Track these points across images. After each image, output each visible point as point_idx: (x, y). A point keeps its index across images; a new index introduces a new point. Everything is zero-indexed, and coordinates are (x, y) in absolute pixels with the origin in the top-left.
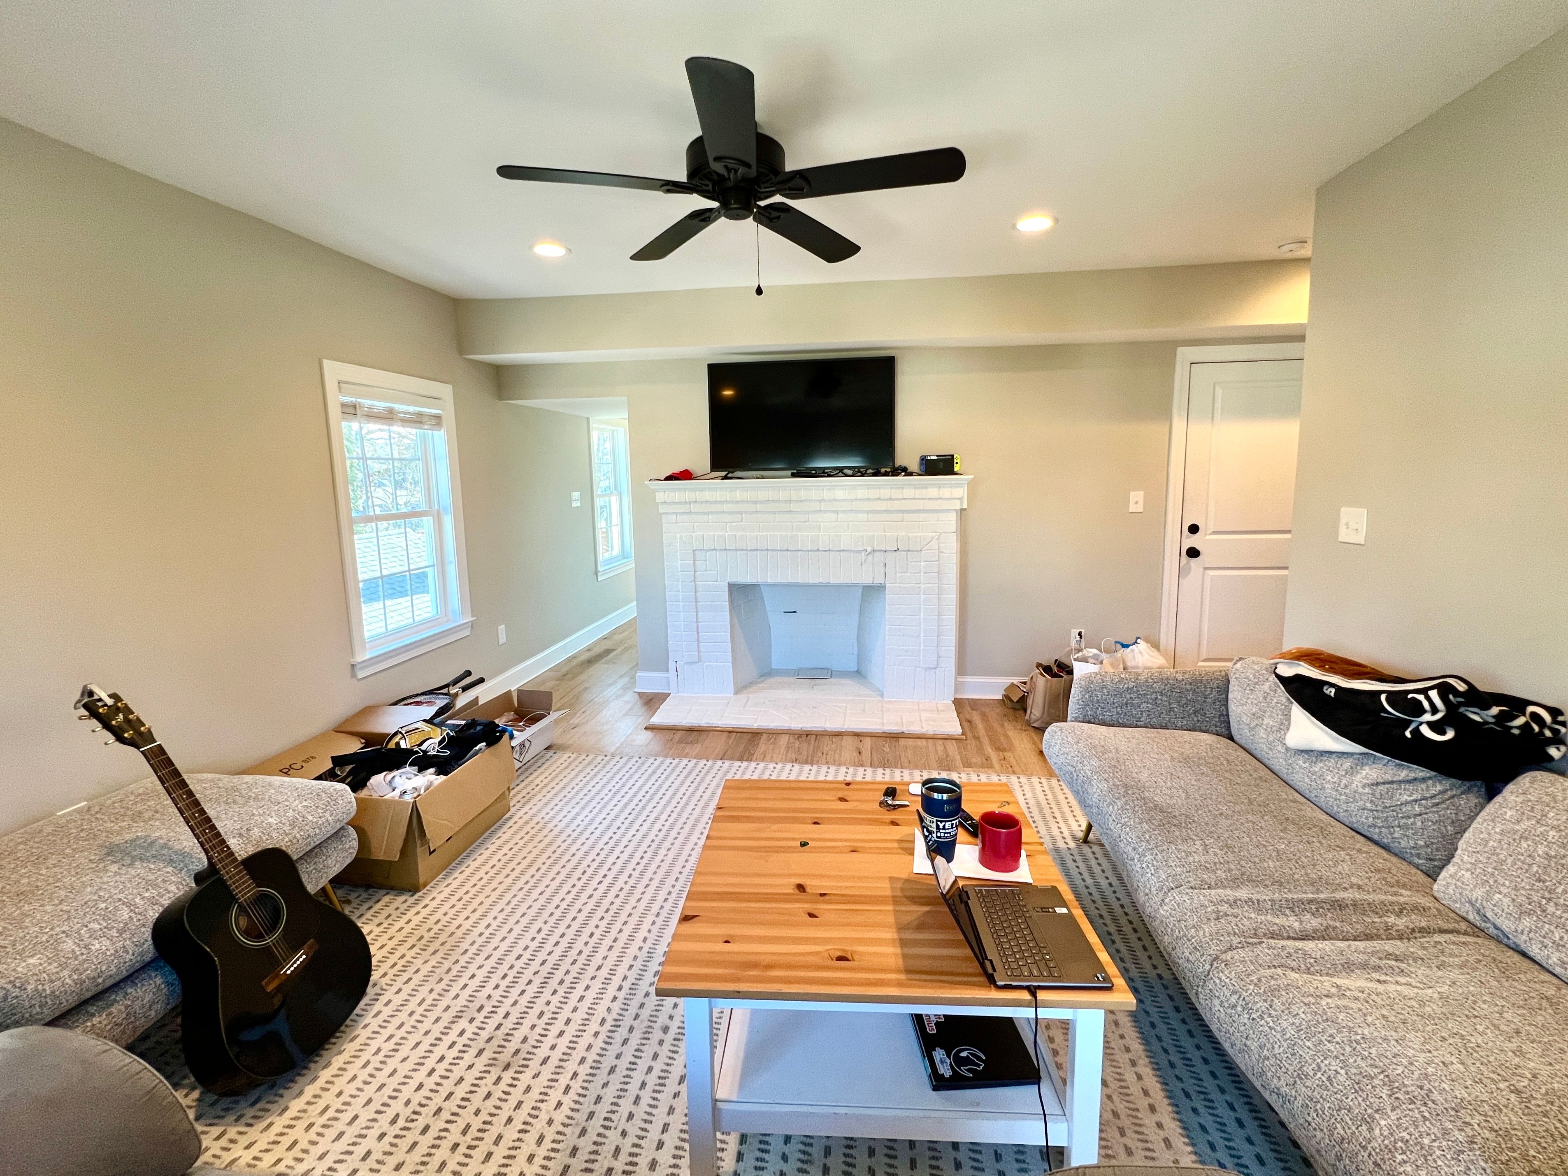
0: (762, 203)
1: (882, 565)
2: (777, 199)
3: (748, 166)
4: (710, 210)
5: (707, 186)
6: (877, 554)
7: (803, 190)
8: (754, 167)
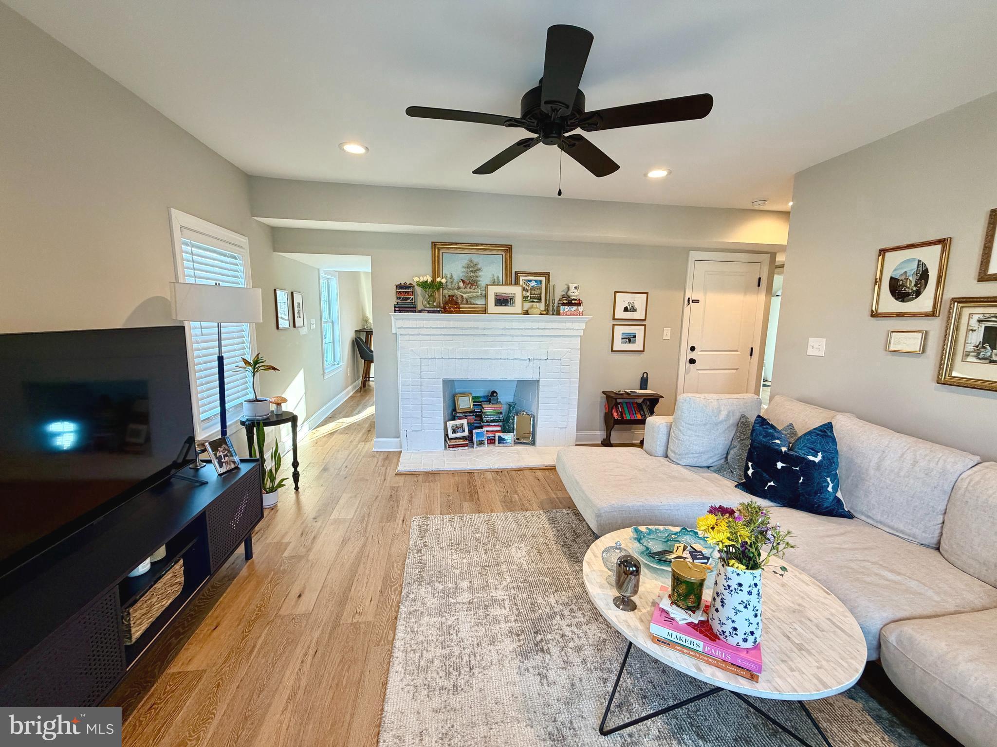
0: (566, 135)
1: (538, 368)
2: (578, 131)
3: (567, 107)
4: (532, 139)
5: (534, 123)
6: (535, 361)
7: (596, 125)
8: (571, 108)
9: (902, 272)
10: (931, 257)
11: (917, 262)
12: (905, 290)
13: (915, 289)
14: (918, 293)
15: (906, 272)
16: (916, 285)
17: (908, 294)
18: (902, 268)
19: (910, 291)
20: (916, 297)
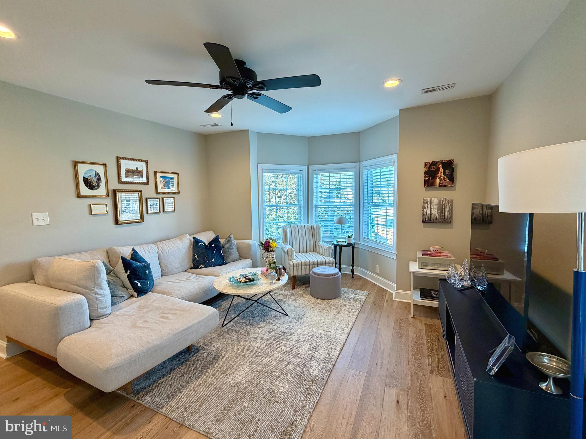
9: (89, 175)
10: (100, 170)
11: (94, 172)
12: (92, 184)
13: (96, 184)
14: (98, 186)
15: (90, 176)
16: (97, 182)
17: (94, 187)
18: (88, 173)
19: (95, 185)
20: (98, 188)
